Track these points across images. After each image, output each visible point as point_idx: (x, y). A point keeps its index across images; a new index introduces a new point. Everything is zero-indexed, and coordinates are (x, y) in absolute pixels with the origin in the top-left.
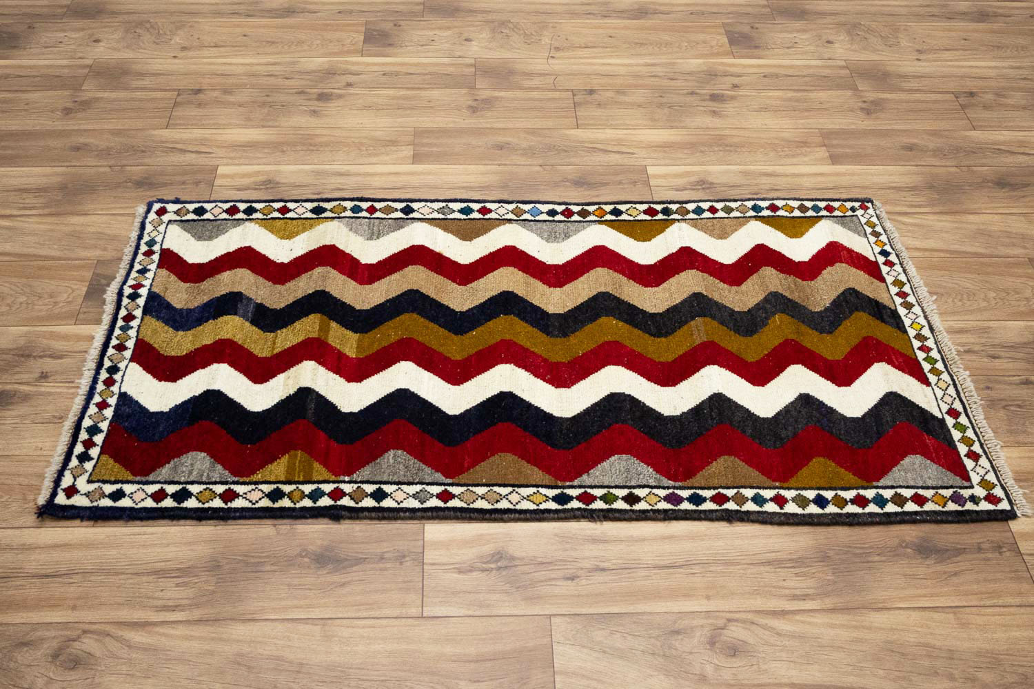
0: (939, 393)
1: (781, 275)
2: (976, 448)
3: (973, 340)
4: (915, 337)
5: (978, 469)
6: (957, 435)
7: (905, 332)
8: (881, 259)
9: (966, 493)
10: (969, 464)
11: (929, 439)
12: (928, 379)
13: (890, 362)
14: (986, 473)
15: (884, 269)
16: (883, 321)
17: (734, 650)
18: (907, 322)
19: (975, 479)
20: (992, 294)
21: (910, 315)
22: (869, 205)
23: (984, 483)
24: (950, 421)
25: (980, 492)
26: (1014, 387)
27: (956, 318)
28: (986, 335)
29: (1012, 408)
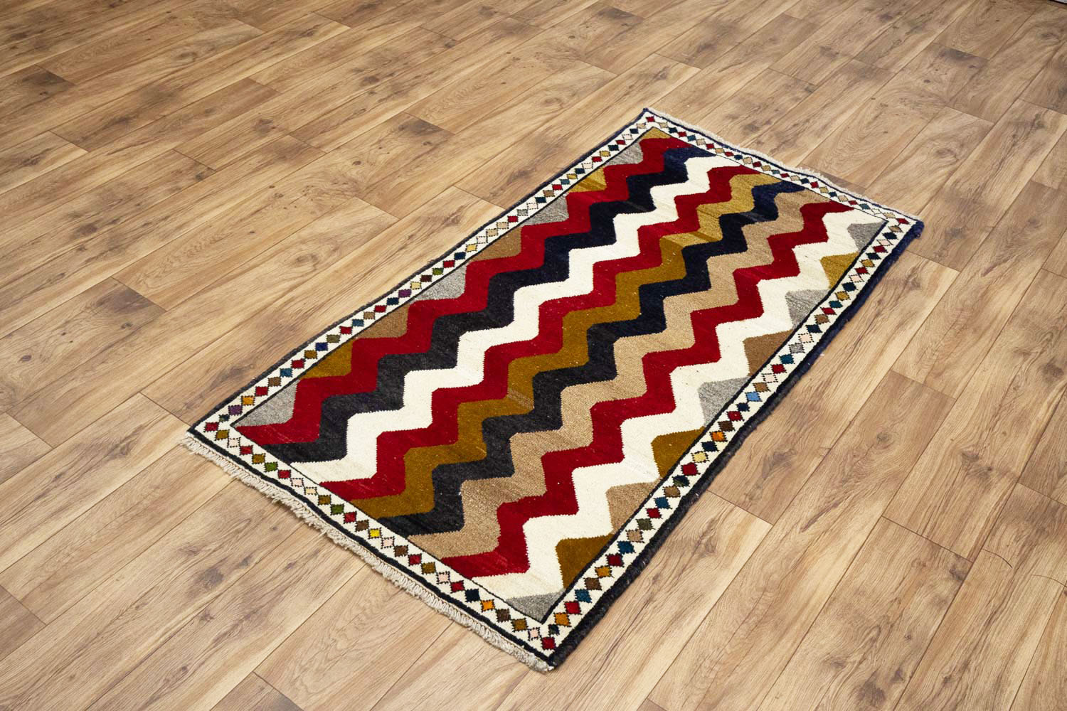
0: (307, 483)
1: (524, 494)
2: (247, 458)
3: (321, 568)
4: (367, 521)
5: (236, 443)
6: (270, 458)
7: (380, 521)
8: (469, 585)
9: (233, 418)
10: (246, 442)
11: (287, 440)
12: (326, 488)
13: (366, 481)
14: (228, 444)
15: (456, 577)
16: (406, 517)
17: (300, 261)
18: (387, 532)
19: (234, 434)
20: (341, 644)
21: (391, 541)
22: (548, 653)
23: (224, 435)
24: (283, 466)
25: (224, 426)
26: (254, 549)
27: (352, 583)
28: (313, 586)
29: (243, 525)
